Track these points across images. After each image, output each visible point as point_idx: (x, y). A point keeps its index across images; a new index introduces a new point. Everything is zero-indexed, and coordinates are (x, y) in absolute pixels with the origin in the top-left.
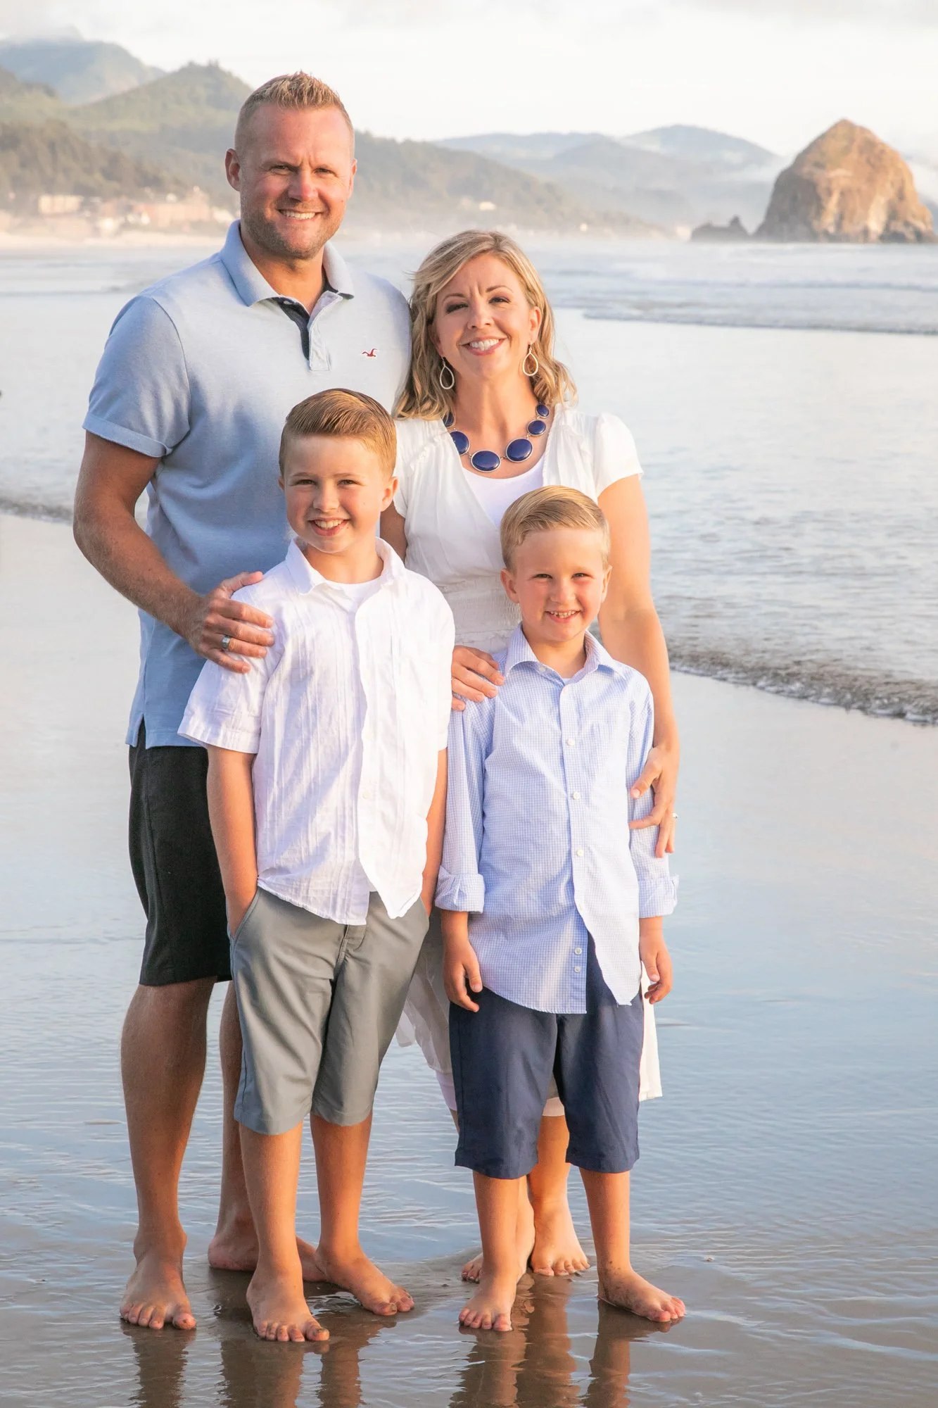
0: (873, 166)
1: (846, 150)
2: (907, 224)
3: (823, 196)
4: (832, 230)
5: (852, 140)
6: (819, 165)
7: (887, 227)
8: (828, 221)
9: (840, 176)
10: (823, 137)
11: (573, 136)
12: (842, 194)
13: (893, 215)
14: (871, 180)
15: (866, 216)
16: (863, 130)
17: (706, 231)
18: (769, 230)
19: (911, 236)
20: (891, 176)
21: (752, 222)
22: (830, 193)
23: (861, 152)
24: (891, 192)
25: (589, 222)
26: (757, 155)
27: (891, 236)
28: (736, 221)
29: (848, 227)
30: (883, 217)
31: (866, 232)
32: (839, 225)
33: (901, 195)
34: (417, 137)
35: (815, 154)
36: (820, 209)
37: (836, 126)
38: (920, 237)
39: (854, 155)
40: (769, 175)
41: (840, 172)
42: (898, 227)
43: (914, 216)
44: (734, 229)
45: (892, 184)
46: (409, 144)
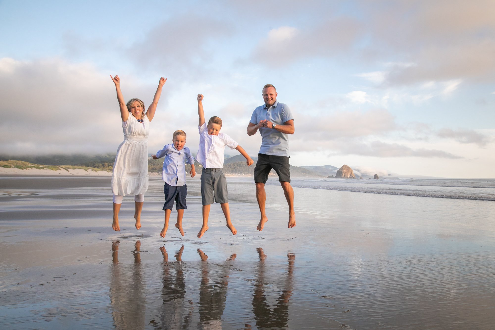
0: (348, 170)
1: (345, 168)
2: (352, 176)
5: (346, 167)
6: (342, 170)
7: (350, 177)
8: (343, 176)
9: (344, 171)
10: (342, 166)
11: (315, 166)
12: (345, 173)
13: (351, 175)
14: (348, 172)
15: (347, 175)
16: (347, 166)
17: (329, 177)
18: (336, 177)
20: (350, 171)
21: (334, 176)
24: (350, 173)
25: (317, 176)
26: (335, 168)
27: (350, 178)
28: (333, 176)
29: (345, 177)
30: (349, 176)
31: (347, 177)
32: (344, 176)
33: (352, 173)
34: (297, 166)
35: (342, 168)
36: (342, 174)
37: (344, 165)
38: (354, 178)
39: (346, 169)
40: (336, 171)
42: (351, 177)
44: (332, 177)
46: (296, 167)
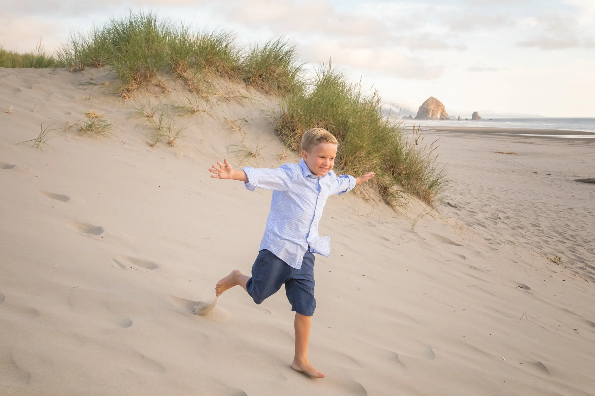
0: (438, 105)
1: (432, 102)
2: (444, 116)
3: (429, 111)
4: (431, 117)
5: (433, 100)
6: (427, 105)
7: (441, 117)
9: (432, 107)
10: (428, 100)
12: (432, 111)
13: (442, 114)
14: (437, 108)
15: (437, 115)
16: (435, 99)
17: (405, 118)
18: (418, 118)
19: (445, 119)
20: (441, 107)
21: (415, 117)
22: (430, 110)
23: (435, 103)
27: (441, 119)
28: (412, 116)
29: (434, 117)
30: (440, 115)
31: (437, 118)
32: (432, 116)
33: (443, 111)
35: (427, 103)
36: (429, 114)
37: (430, 98)
39: (434, 103)
41: (432, 106)
43: (446, 115)
44: (410, 118)
45: (441, 109)
